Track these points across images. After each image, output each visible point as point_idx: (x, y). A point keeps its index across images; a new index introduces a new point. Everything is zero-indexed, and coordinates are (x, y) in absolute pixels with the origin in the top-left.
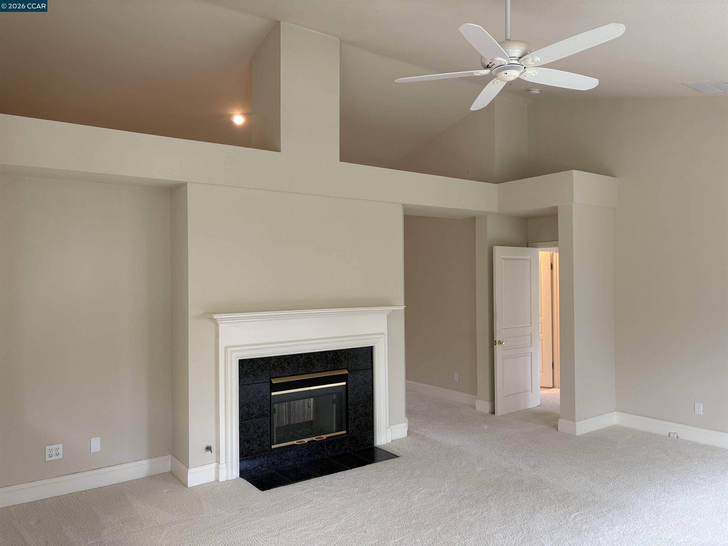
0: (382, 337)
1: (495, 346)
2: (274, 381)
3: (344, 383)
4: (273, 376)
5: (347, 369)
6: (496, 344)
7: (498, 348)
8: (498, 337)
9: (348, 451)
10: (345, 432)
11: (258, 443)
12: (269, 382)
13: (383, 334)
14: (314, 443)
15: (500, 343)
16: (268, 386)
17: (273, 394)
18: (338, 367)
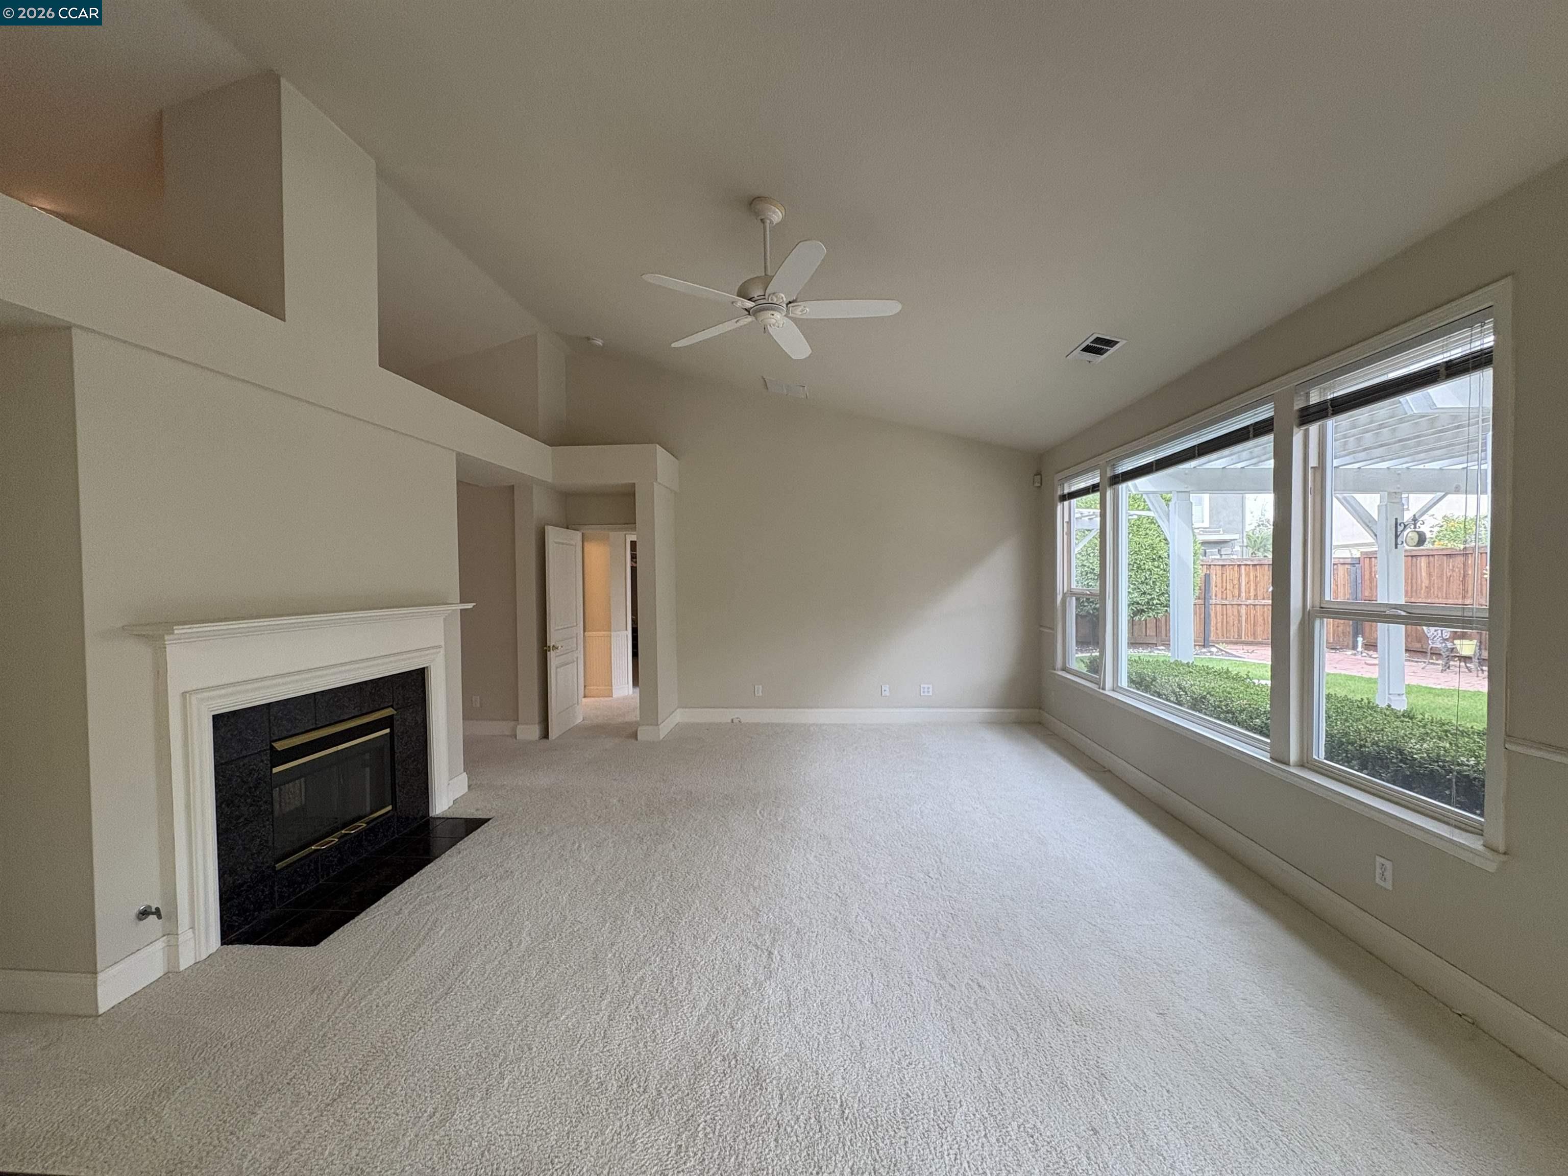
0: (439, 652)
1: (548, 653)
2: (280, 746)
3: (388, 731)
4: (275, 738)
5: (392, 706)
6: (549, 651)
7: (552, 655)
8: (551, 642)
9: (397, 836)
10: (390, 808)
11: (251, 868)
12: (267, 750)
13: (440, 647)
14: (346, 838)
15: (555, 648)
16: (266, 758)
17: (275, 770)
18: (379, 705)
